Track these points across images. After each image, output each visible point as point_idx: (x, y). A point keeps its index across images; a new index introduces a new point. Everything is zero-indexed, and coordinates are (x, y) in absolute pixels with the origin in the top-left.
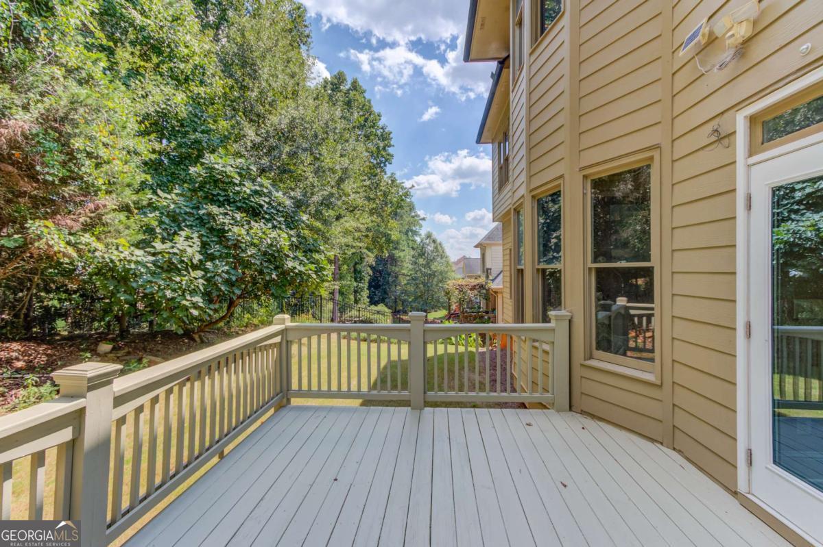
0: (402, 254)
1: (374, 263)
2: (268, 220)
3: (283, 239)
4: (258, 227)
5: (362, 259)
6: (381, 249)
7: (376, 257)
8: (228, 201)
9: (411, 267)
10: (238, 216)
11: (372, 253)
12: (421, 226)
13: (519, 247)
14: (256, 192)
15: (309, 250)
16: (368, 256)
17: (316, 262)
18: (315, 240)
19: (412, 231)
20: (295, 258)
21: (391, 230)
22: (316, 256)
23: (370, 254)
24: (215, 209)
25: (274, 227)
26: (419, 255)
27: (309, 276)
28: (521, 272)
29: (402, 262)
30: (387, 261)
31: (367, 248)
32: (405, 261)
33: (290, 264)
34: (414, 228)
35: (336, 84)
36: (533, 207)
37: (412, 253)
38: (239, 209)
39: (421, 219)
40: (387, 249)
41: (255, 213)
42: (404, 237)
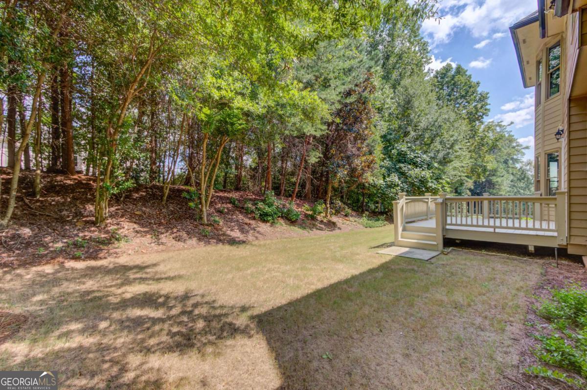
0: (499, 180)
1: (472, 187)
2: (420, 167)
3: (427, 174)
4: (417, 170)
5: (462, 184)
6: (479, 175)
7: (475, 182)
8: (405, 162)
9: (508, 189)
10: (410, 167)
11: (471, 179)
12: (524, 154)
13: (538, 173)
14: (415, 157)
15: (437, 179)
16: (467, 181)
17: (442, 183)
18: (440, 174)
19: (512, 159)
20: (432, 182)
21: (487, 162)
22: (441, 181)
23: (469, 180)
24: (402, 165)
25: (423, 170)
26: (518, 179)
27: (438, 189)
28: (539, 181)
29: (499, 185)
30: (485, 185)
31: (467, 177)
32: (503, 185)
33: (430, 184)
34: (515, 157)
35: (444, 74)
36: (545, 158)
37: (512, 177)
38: (410, 164)
39: (523, 148)
40: (483, 176)
41: (415, 165)
42: (502, 166)
